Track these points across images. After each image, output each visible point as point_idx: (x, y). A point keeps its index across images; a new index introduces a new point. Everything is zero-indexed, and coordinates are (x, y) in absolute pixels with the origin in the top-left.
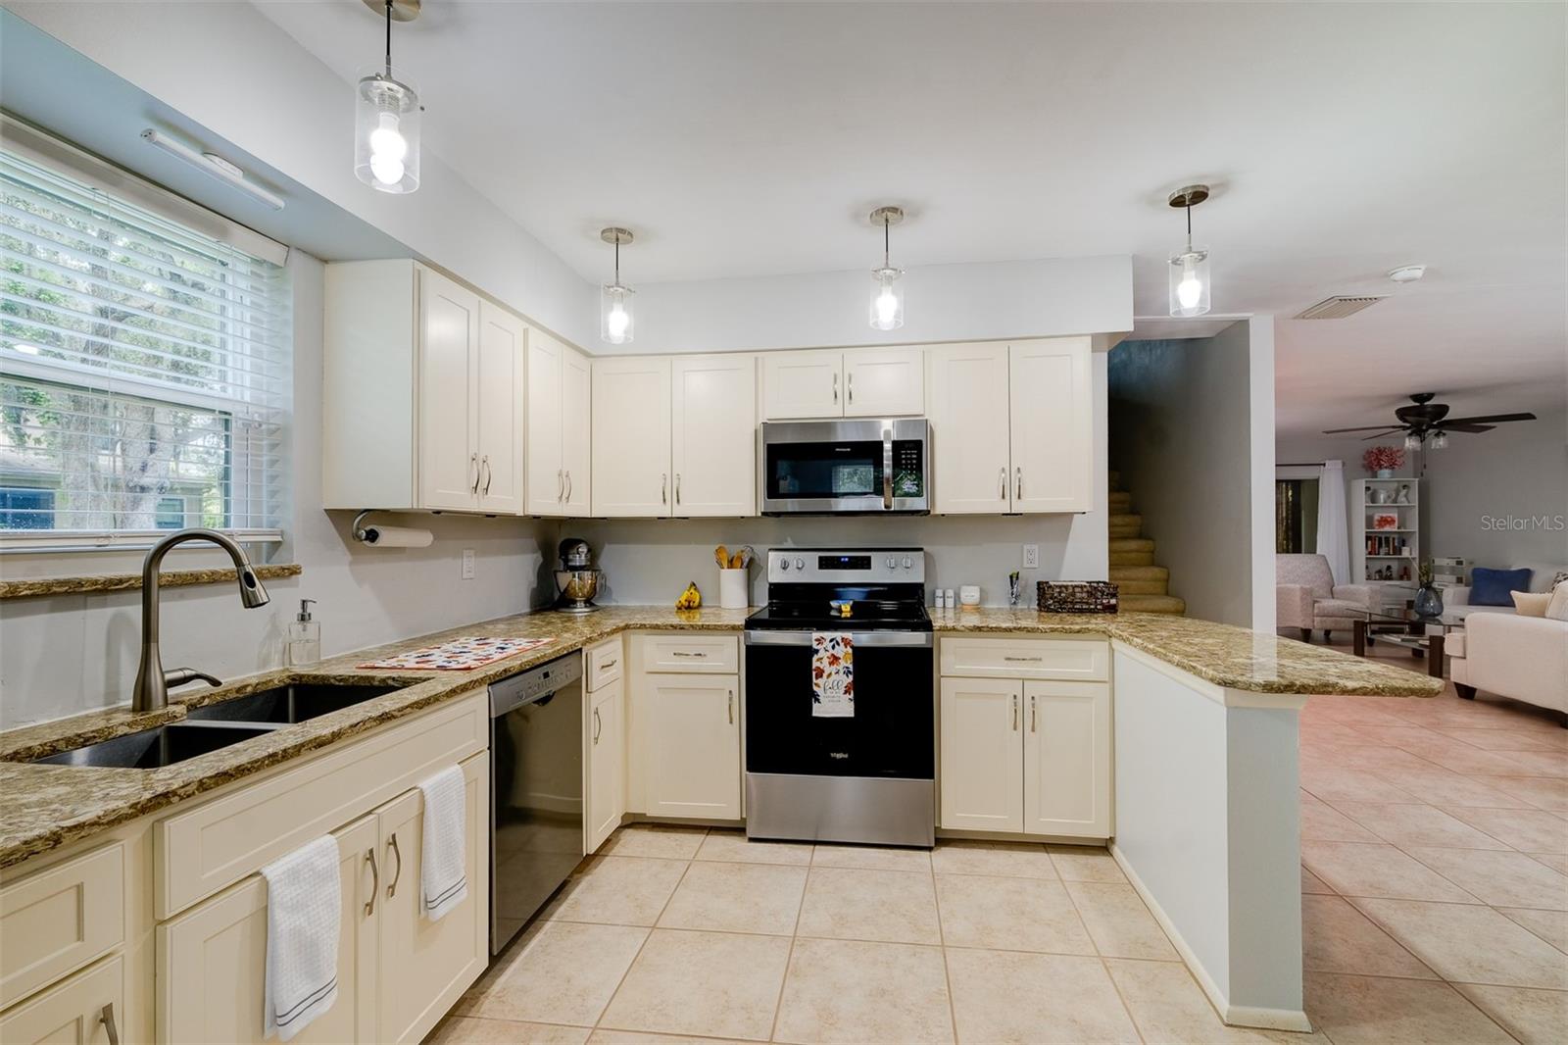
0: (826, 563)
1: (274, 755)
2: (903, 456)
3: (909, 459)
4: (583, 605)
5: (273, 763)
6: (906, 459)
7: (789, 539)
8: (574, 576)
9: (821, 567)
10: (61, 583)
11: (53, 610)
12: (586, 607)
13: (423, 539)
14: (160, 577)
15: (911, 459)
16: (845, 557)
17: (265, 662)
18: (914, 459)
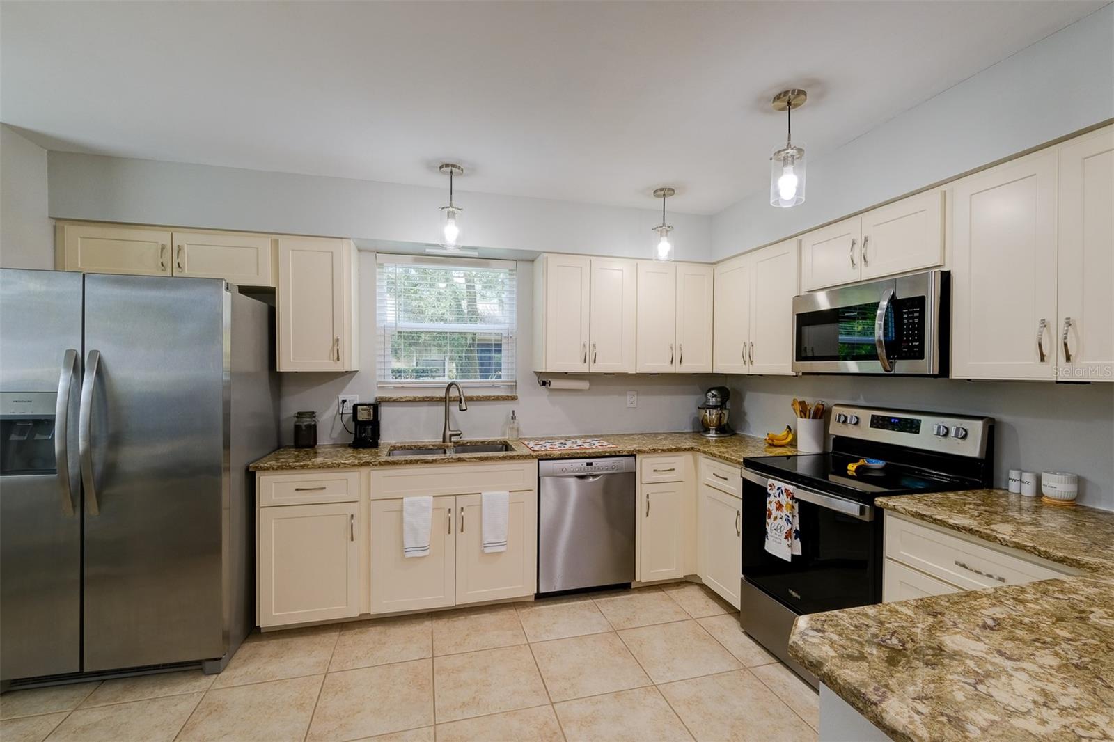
0: (877, 423)
1: (407, 461)
2: (905, 316)
3: (911, 318)
4: (714, 431)
5: (405, 464)
6: (908, 318)
7: (862, 397)
8: (706, 412)
9: (872, 425)
10: (427, 397)
11: (428, 406)
12: (716, 434)
13: (584, 385)
14: (449, 398)
15: (913, 318)
16: (895, 418)
17: (504, 434)
18: (916, 317)
